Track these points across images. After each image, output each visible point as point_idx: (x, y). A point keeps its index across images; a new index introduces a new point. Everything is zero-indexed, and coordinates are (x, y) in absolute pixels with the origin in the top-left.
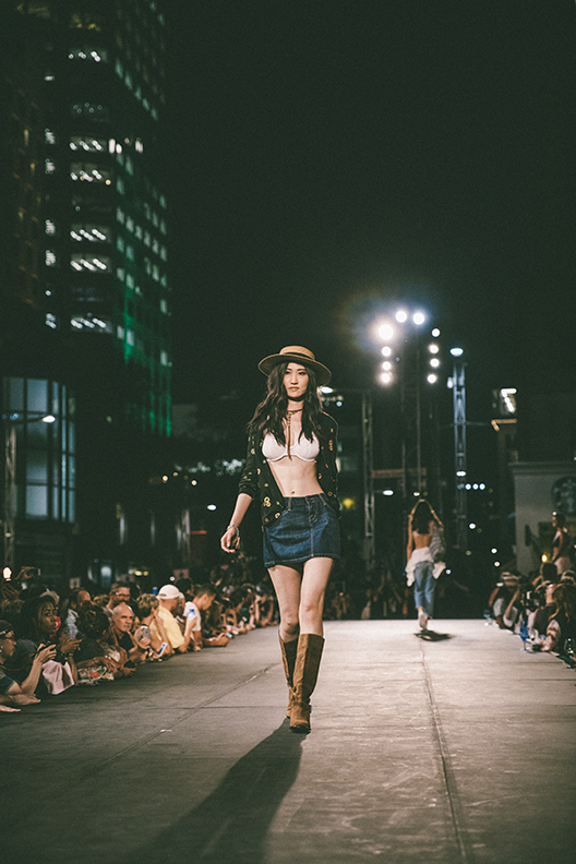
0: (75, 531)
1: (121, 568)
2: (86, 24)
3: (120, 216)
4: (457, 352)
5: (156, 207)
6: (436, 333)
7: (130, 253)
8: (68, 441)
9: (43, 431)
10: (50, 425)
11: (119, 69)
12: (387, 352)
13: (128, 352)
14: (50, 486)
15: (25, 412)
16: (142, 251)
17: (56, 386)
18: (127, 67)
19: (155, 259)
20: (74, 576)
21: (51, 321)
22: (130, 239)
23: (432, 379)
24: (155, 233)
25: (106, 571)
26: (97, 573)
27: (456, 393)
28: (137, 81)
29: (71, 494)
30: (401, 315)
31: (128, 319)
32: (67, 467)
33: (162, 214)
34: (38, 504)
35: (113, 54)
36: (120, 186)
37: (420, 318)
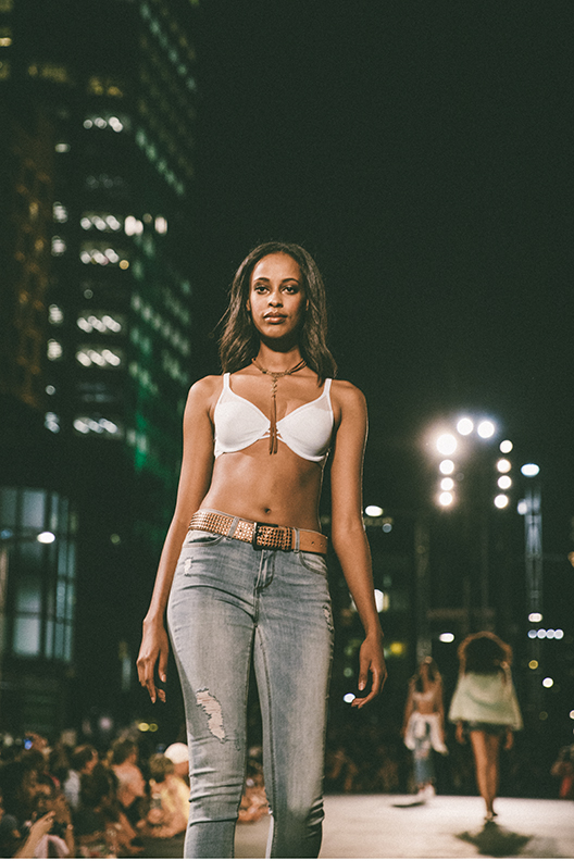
0: (71, 673)
1: (123, 720)
2: (106, 88)
3: (137, 303)
4: (530, 470)
5: (178, 294)
6: (507, 447)
7: (146, 346)
8: (67, 565)
9: (38, 552)
10: (46, 546)
11: (141, 139)
12: (447, 468)
13: (140, 462)
14: (43, 617)
15: (17, 528)
16: (160, 343)
17: (55, 499)
18: (152, 137)
19: (175, 353)
20: (68, 727)
21: (52, 422)
22: (147, 329)
23: (501, 502)
24: (175, 323)
25: (106, 723)
26: (95, 725)
27: (529, 520)
28: (162, 151)
29: (69, 629)
30: (464, 424)
31: (141, 421)
32: (65, 596)
33: (185, 302)
34: (29, 639)
35: (136, 122)
36: (138, 270)
37: (487, 429)
